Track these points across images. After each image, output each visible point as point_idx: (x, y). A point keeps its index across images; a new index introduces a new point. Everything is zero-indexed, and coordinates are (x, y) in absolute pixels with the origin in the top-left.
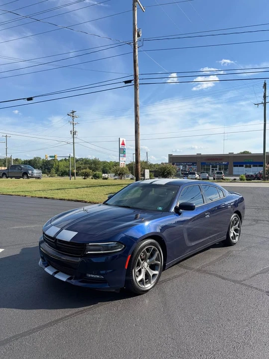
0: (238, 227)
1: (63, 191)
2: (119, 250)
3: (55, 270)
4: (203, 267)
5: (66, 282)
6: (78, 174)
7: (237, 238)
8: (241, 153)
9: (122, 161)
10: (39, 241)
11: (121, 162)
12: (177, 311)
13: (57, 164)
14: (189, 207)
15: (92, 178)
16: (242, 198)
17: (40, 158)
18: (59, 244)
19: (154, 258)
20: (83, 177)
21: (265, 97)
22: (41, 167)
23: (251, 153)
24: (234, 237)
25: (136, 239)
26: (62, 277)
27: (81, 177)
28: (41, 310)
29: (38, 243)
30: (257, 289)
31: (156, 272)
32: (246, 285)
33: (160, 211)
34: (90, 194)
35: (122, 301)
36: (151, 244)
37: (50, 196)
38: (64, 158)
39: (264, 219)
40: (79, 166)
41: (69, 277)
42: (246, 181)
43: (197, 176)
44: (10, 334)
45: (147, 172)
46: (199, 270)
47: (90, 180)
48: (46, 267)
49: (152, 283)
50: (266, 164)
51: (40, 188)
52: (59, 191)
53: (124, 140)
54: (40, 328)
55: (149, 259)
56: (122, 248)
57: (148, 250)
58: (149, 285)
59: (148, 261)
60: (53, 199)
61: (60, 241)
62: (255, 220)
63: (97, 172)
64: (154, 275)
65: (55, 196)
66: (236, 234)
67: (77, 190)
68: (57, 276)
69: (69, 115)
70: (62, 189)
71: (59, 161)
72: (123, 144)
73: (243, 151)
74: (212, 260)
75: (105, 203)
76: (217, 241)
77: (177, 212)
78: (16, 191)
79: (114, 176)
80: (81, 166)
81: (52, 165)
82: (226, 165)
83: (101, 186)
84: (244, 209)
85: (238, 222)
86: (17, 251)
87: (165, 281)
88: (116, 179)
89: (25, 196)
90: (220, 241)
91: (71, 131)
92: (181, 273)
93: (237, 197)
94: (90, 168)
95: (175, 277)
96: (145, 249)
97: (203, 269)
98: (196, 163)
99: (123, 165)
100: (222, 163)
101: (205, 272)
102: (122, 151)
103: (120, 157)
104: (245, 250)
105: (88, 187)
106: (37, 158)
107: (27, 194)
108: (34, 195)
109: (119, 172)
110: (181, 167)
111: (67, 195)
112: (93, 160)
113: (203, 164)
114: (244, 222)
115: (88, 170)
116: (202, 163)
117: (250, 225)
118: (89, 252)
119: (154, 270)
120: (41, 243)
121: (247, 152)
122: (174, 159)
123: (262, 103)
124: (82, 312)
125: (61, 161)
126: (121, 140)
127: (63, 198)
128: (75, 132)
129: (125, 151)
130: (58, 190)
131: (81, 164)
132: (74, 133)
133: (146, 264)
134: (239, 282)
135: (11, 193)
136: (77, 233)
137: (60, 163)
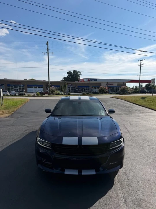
3: (77, 170)
8: (30, 80)
21: (48, 49)
23: (35, 80)
26: (90, 172)
42: (40, 96)
43: (8, 93)
68: (84, 174)
82: (23, 86)
98: (4, 85)
100: (20, 85)
113: (8, 85)
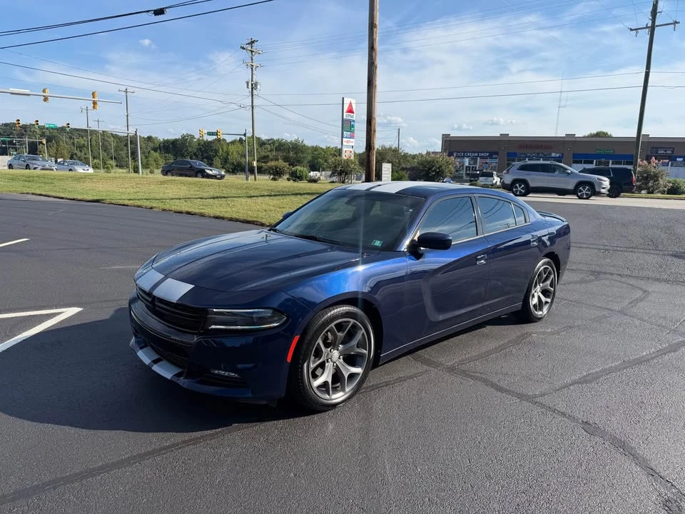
0: (551, 285)
1: (223, 201)
2: (275, 325)
3: (157, 357)
4: (462, 362)
5: (170, 381)
6: (261, 171)
7: (545, 309)
8: (592, 136)
9: (348, 146)
10: (129, 298)
11: (344, 149)
12: (385, 451)
13: (225, 149)
14: (439, 243)
15: (288, 180)
16: (568, 226)
17: (193, 137)
18: (159, 307)
19: (354, 342)
20: (272, 177)
21: (654, 13)
22: (195, 154)
23: (611, 137)
24: (540, 305)
25: (313, 305)
26: (166, 371)
27: (267, 177)
28: (118, 432)
29: (128, 302)
30: (563, 414)
31: (358, 370)
32: (542, 405)
33: (376, 248)
34: (272, 208)
35: (280, 423)
36: (347, 314)
37: (197, 211)
38: (238, 137)
39: (612, 270)
40: (266, 154)
41: (177, 370)
43: (497, 180)
44: (45, 475)
45: (387, 168)
46: (452, 370)
47: (284, 183)
48: (141, 348)
49: (347, 390)
50: (639, 160)
51: (182, 194)
52: (216, 201)
53: (353, 102)
54: (106, 468)
55: (343, 343)
56: (282, 322)
57: (340, 327)
58: (341, 394)
59: (341, 347)
60: (202, 215)
61: (161, 300)
62: (593, 273)
63: (299, 168)
64: (352, 376)
65: (207, 211)
66: (543, 299)
67: (249, 200)
68: (156, 368)
69: (243, 48)
70: (221, 197)
71: (228, 144)
72: (350, 111)
73: (595, 132)
74: (484, 349)
75: (273, 228)
76: (503, 311)
77: (414, 251)
78: (136, 197)
79: (330, 176)
80: (269, 154)
81: (216, 151)
83: (296, 194)
84: (569, 249)
85: (552, 276)
86: (105, 313)
87: (376, 387)
88: (333, 182)
89: (151, 208)
90: (509, 312)
91: (248, 83)
92: (413, 371)
93: (557, 224)
94: (286, 159)
95: (401, 380)
96: (333, 325)
97: (464, 367)
98: (497, 153)
99: (348, 154)
100: (551, 154)
101: (465, 374)
102: (347, 126)
103: (342, 137)
104: (558, 333)
105: (271, 196)
106: (188, 135)
107: (154, 205)
108: (167, 207)
109: (339, 169)
110: (467, 162)
111: (229, 210)
112: (291, 142)
114: (566, 276)
115: (281, 163)
116: (509, 154)
117: (582, 281)
118: (213, 327)
119: (353, 365)
120: (132, 301)
121: (605, 135)
122: (453, 145)
123: (647, 27)
124: (195, 441)
125: (233, 143)
126: (347, 101)
127: (222, 215)
128: (256, 84)
129: (353, 126)
130: (214, 198)
131: (271, 150)
132: (254, 86)
133: (336, 354)
134: (531, 399)
135: (126, 202)
136: (192, 286)
137: (232, 148)
